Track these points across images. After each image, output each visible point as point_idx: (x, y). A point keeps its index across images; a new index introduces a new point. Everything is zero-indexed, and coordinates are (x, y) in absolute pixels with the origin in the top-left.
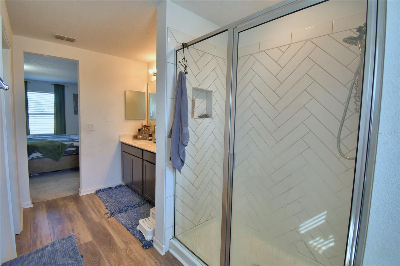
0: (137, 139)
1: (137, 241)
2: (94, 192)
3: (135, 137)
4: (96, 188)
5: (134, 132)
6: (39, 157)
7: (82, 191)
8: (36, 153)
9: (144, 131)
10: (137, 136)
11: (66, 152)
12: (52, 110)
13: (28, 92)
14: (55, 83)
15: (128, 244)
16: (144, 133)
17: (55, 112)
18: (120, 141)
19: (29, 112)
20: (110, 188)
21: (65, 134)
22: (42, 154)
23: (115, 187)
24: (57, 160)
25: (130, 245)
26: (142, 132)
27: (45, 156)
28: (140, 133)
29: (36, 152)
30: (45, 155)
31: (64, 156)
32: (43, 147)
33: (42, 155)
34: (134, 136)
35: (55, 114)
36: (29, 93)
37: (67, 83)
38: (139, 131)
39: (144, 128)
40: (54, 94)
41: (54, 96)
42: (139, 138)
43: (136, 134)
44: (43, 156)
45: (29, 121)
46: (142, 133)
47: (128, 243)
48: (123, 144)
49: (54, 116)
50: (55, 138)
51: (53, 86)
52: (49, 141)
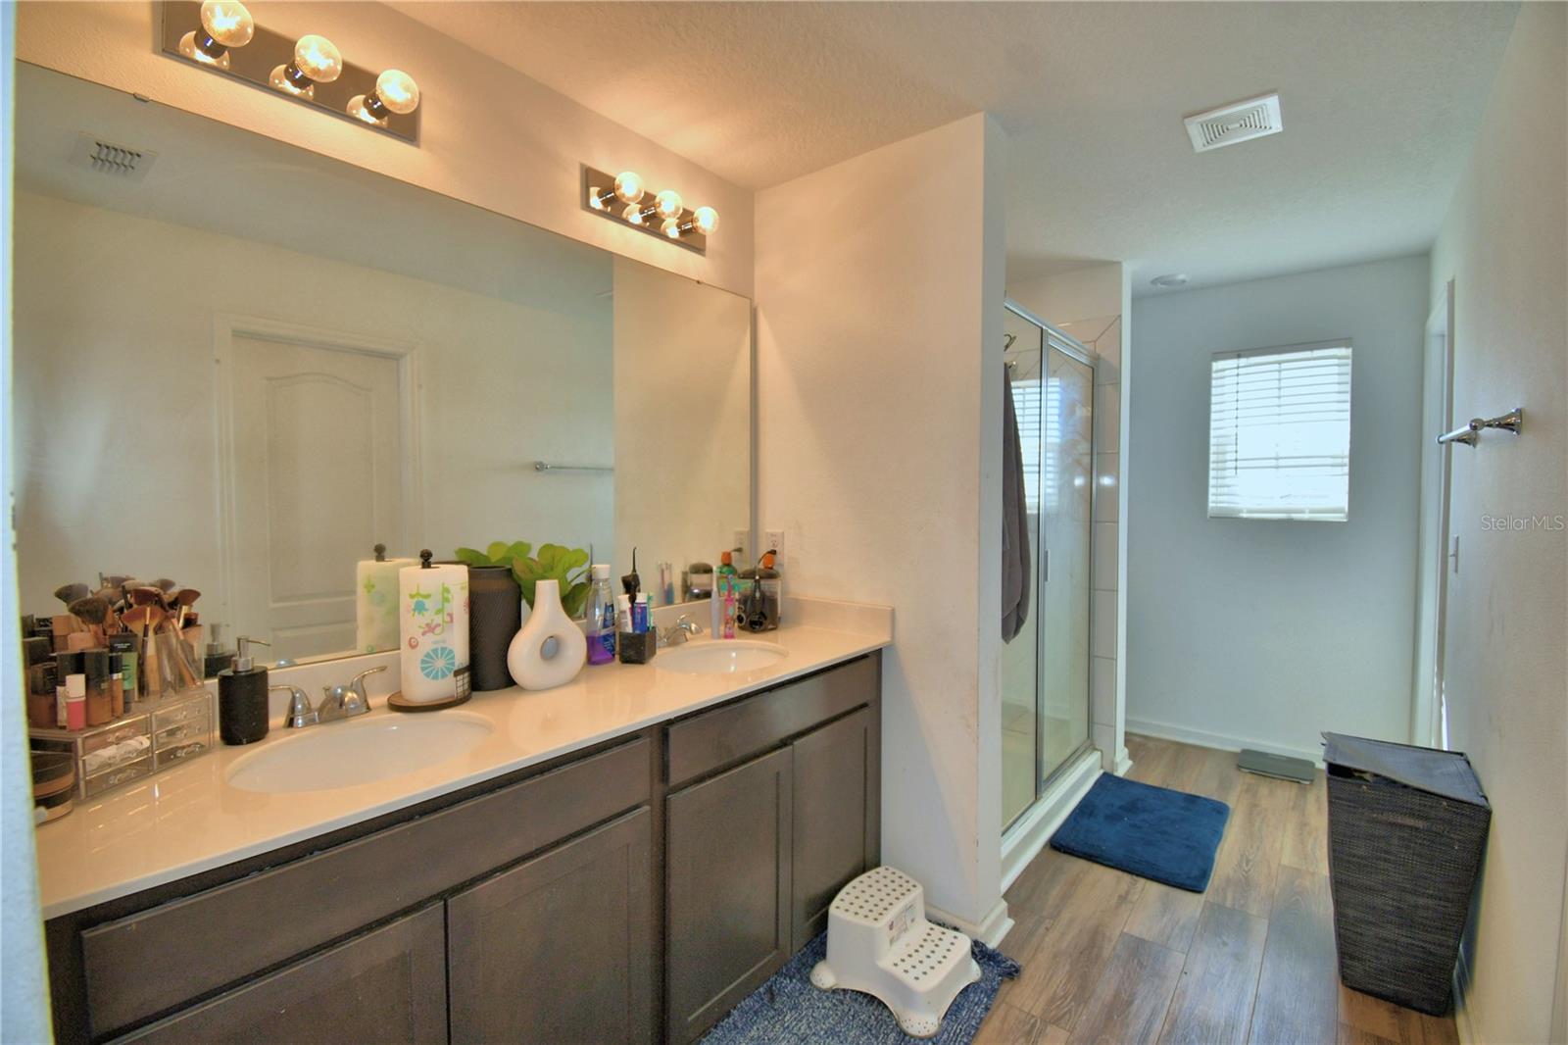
1: (998, 1007)
15: (1033, 1026)
25: (1033, 1016)
47: (1028, 1027)
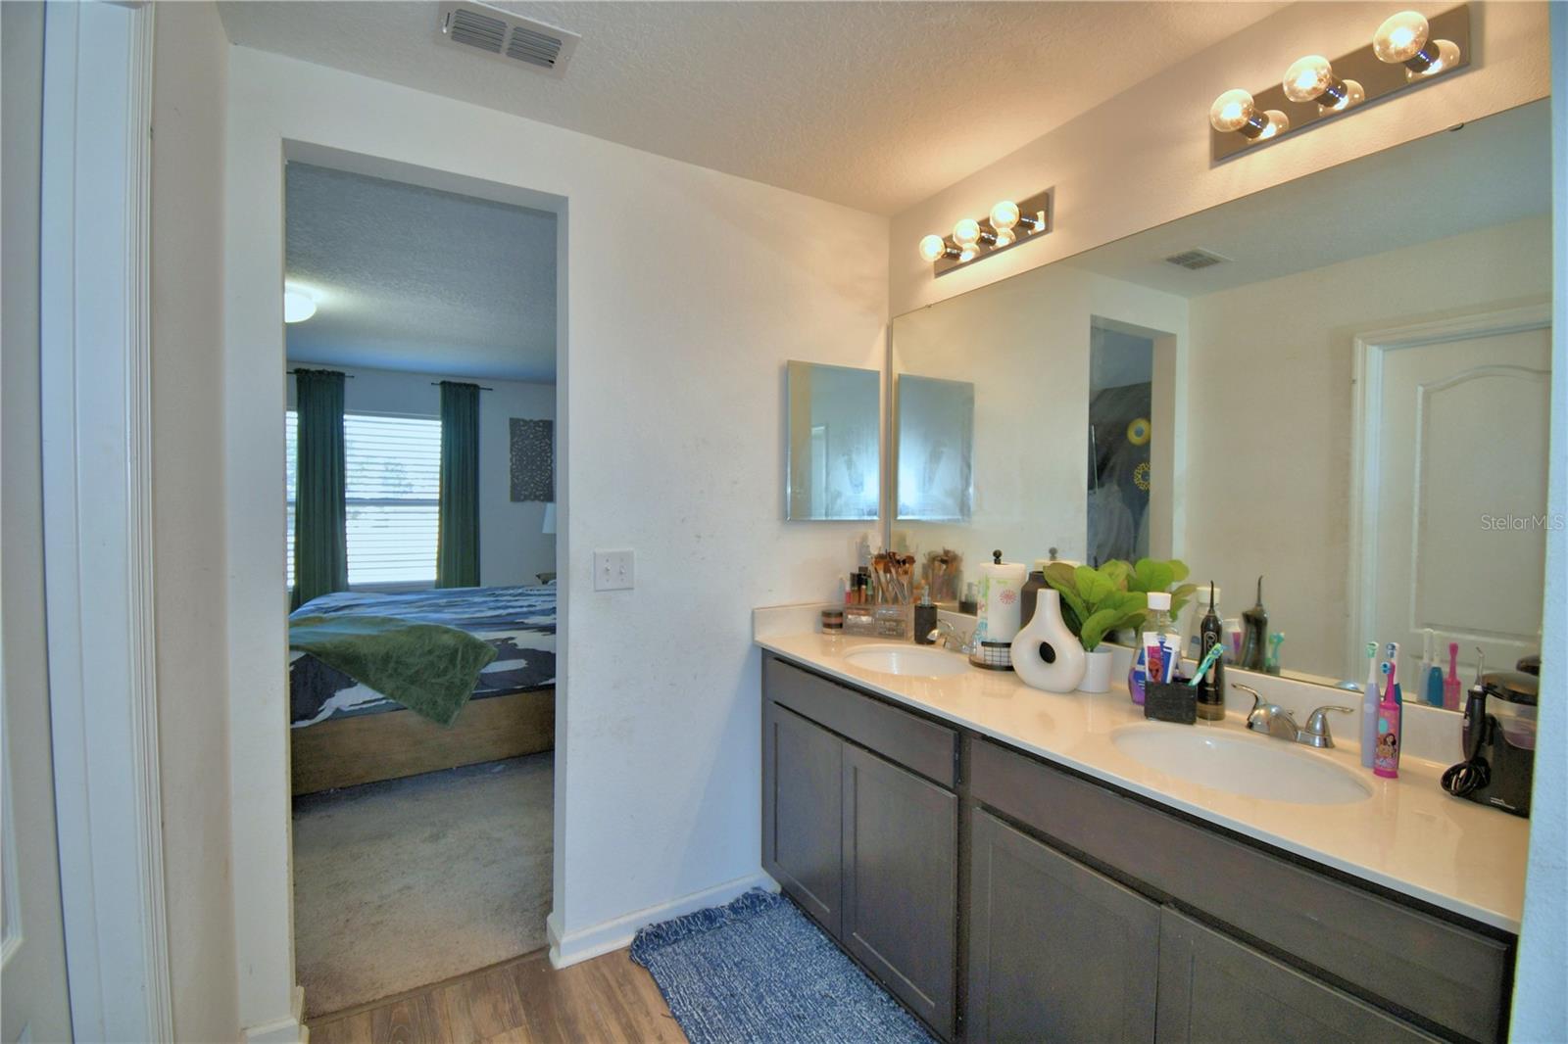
0: (844, 633)
2: (627, 940)
3: (833, 621)
4: (633, 917)
5: (828, 590)
6: (364, 706)
7: (564, 940)
8: (354, 689)
9: (884, 586)
10: (841, 614)
11: (484, 681)
12: (430, 485)
13: (345, 417)
14: (447, 379)
16: (885, 600)
17: (441, 493)
18: (755, 645)
19: (347, 495)
20: (708, 916)
21: (478, 584)
22: (382, 692)
23: (732, 907)
24: (443, 719)
26: (870, 593)
27: (391, 701)
28: (863, 599)
29: (355, 684)
30: (392, 696)
31: (474, 697)
32: (386, 659)
33: (381, 696)
34: (826, 614)
35: (440, 503)
36: (349, 420)
37: (487, 378)
38: (853, 585)
39: (887, 570)
40: (440, 423)
41: (440, 429)
42: (857, 626)
43: (837, 603)
44: (384, 702)
45: (348, 530)
46: (871, 600)
48: (774, 663)
49: (437, 509)
50: (438, 608)
51: (438, 389)
52: (412, 630)
